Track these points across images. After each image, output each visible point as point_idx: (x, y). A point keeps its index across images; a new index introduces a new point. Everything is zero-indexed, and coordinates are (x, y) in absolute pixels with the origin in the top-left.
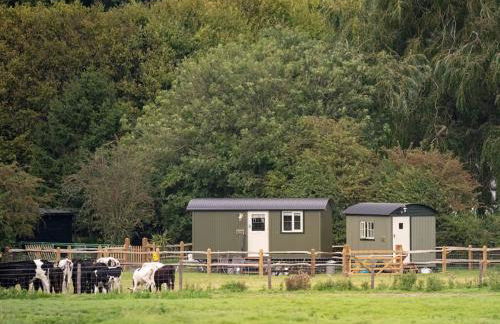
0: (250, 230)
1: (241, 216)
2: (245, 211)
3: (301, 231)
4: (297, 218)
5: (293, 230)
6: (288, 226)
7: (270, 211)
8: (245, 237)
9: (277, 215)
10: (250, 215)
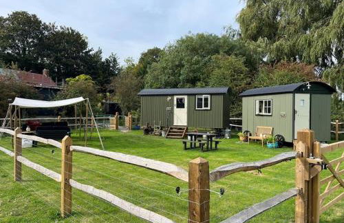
0: (175, 107)
1: (169, 98)
2: (172, 95)
3: (209, 108)
4: (206, 100)
5: (203, 108)
6: (200, 106)
7: (188, 95)
8: (172, 112)
9: (193, 97)
10: (175, 98)
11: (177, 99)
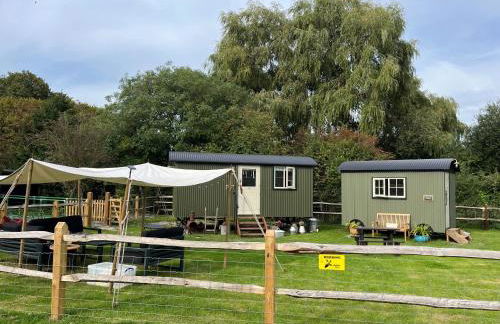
0: (240, 185)
2: (236, 164)
3: (293, 187)
5: (285, 187)
6: (280, 183)
7: (263, 165)
8: (235, 193)
9: (269, 169)
10: (241, 169)
11: (244, 171)
